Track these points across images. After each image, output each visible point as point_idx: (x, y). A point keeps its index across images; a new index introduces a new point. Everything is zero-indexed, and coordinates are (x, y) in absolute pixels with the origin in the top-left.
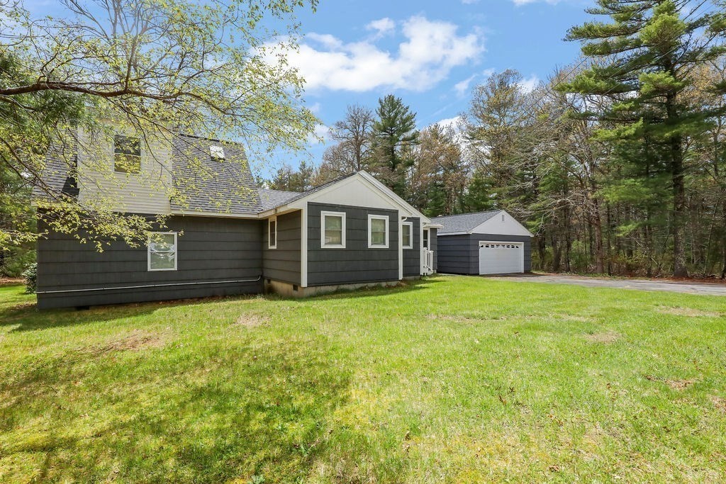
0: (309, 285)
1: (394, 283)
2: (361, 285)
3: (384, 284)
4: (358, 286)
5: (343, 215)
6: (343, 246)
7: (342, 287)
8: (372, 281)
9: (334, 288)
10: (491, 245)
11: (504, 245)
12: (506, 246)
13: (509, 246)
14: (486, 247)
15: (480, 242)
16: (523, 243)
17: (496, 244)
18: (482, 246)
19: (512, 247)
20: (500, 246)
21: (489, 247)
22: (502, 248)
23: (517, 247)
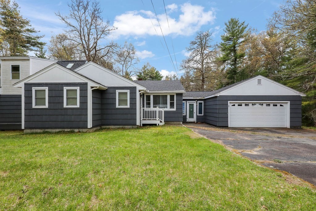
0: (26, 128)
1: (84, 130)
2: (61, 130)
3: (76, 130)
4: (57, 130)
5: (46, 89)
6: (47, 106)
7: (47, 130)
8: (67, 128)
9: (41, 131)
10: (245, 104)
11: (263, 104)
12: (265, 105)
13: (270, 104)
14: (239, 105)
15: (229, 102)
16: (289, 102)
17: (250, 103)
18: (234, 105)
19: (273, 106)
20: (257, 105)
21: (242, 106)
22: (260, 106)
23: (281, 105)
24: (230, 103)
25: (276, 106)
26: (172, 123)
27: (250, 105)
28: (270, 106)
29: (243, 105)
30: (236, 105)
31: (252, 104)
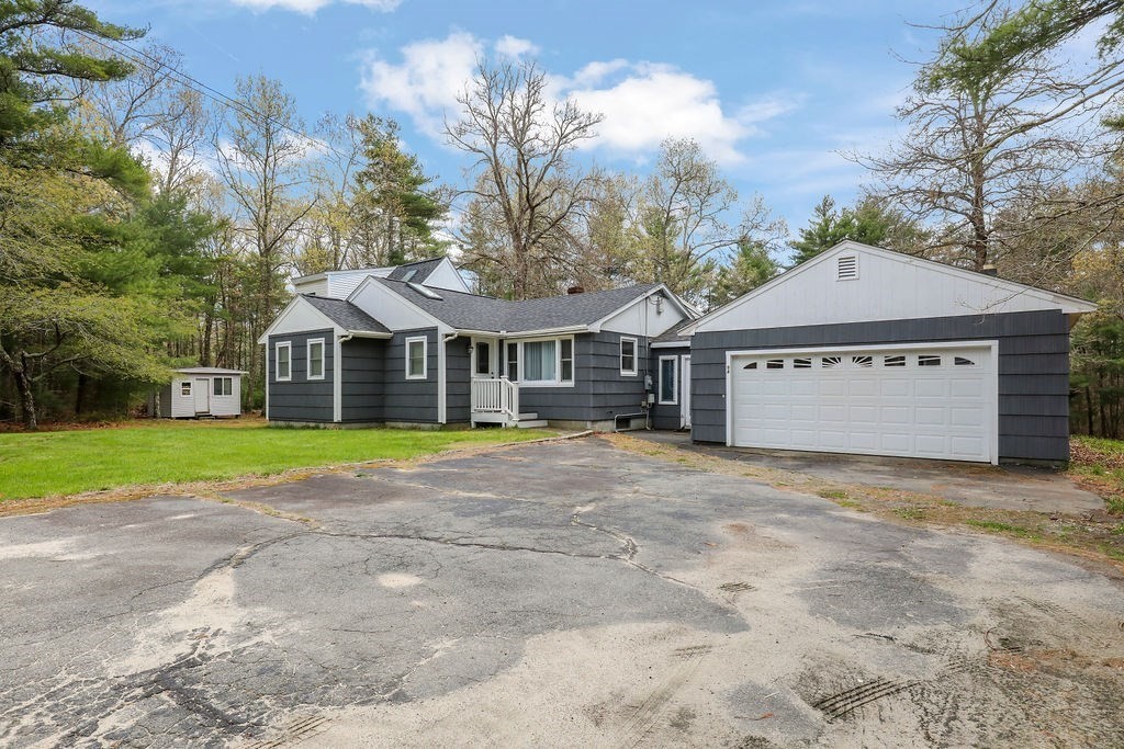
10: (796, 361)
11: (870, 359)
12: (878, 361)
13: (903, 358)
14: (769, 366)
15: (729, 354)
16: (995, 344)
17: (816, 354)
18: (753, 366)
19: (921, 363)
20: (847, 361)
21: (781, 366)
22: (857, 366)
23: (959, 361)
24: (733, 357)
25: (937, 362)
26: (566, 424)
27: (817, 363)
28: (904, 364)
29: (789, 364)
30: (762, 364)
31: (825, 360)
